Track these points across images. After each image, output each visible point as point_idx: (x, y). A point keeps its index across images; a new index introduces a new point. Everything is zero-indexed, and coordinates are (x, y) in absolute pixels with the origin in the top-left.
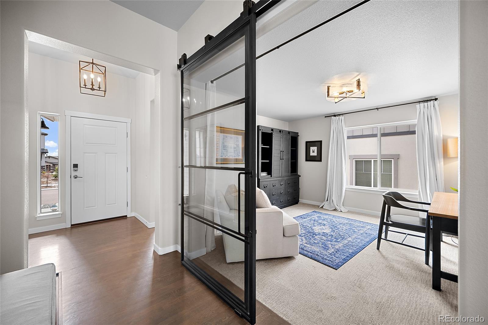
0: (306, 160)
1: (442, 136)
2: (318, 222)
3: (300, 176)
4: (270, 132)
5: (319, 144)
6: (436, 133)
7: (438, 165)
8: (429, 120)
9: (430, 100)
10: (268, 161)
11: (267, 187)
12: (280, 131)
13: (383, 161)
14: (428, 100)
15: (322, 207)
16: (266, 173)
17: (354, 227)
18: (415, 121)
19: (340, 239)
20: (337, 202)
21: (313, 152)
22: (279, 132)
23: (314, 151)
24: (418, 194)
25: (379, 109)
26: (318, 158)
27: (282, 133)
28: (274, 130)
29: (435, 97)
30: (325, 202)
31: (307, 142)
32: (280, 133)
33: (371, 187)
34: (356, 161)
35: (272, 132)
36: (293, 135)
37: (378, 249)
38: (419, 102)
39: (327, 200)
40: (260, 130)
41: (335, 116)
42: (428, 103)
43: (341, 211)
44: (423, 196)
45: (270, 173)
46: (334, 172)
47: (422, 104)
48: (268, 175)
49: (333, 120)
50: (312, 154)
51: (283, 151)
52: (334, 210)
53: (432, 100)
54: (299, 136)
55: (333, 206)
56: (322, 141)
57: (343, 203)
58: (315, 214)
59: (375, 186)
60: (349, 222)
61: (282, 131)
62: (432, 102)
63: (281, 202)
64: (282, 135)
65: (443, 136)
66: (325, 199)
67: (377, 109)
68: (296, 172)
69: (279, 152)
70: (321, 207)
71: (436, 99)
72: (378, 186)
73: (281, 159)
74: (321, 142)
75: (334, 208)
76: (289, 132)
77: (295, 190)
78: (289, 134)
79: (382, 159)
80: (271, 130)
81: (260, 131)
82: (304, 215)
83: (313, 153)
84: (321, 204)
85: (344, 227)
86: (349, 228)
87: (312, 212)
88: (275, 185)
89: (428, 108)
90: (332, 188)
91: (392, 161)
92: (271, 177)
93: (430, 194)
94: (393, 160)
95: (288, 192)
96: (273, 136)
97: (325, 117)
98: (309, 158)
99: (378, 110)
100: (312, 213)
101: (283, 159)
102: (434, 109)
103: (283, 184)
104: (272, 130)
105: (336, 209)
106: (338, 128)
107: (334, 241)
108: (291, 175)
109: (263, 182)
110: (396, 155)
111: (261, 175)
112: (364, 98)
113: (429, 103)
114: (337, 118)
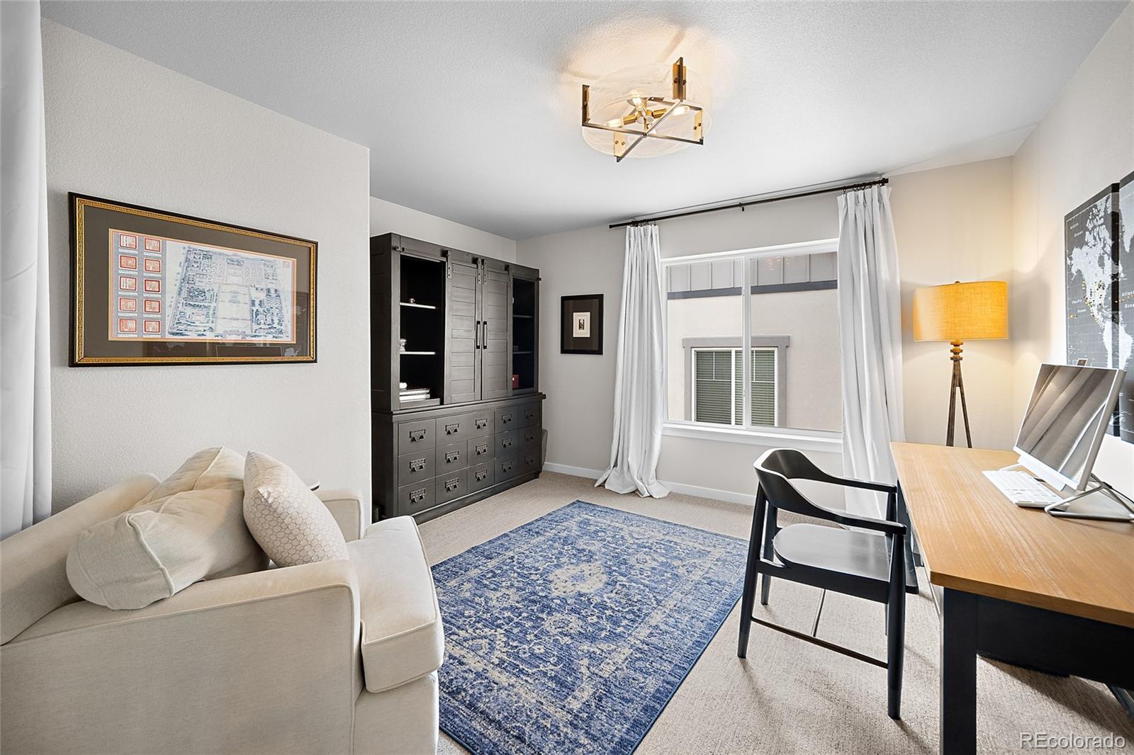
0: (564, 351)
1: (898, 282)
2: (573, 548)
3: (544, 397)
4: (438, 258)
5: (593, 304)
6: (884, 275)
7: (891, 361)
8: (869, 235)
9: (871, 184)
10: (433, 353)
11: (422, 437)
12: (475, 261)
13: (756, 352)
14: (865, 185)
15: (602, 485)
16: (424, 391)
17: (676, 557)
18: (831, 244)
19: (625, 622)
20: (641, 470)
21: (580, 327)
22: (471, 260)
23: (582, 324)
24: (841, 441)
25: (745, 207)
26: (593, 346)
27: (480, 265)
28: (449, 253)
29: (881, 175)
30: (609, 472)
31: (564, 299)
32: (475, 266)
33: (730, 424)
34: (698, 353)
35: (444, 259)
36: (522, 276)
37: (742, 655)
38: (845, 188)
39: (615, 465)
40: (395, 249)
41: (635, 224)
42: (865, 190)
43: (651, 496)
44: (854, 449)
45: (437, 391)
46: (631, 383)
47: (851, 194)
48: (431, 398)
49: (630, 236)
50: (577, 333)
51: (485, 323)
52: (634, 492)
53: (875, 183)
54: (540, 279)
55: (630, 480)
56: (602, 295)
57: (656, 470)
58: (576, 511)
59: (739, 422)
60: (667, 538)
61: (483, 261)
62: (875, 187)
63: (479, 479)
64: (480, 271)
65: (901, 282)
66: (609, 464)
67: (740, 205)
68: (533, 387)
69: (473, 324)
70: (599, 486)
71: (884, 181)
72: (744, 423)
73: (478, 347)
74: (600, 297)
75: (632, 489)
76: (507, 267)
77: (528, 440)
78: (506, 272)
79: (753, 349)
80: (439, 254)
81: (393, 252)
82: (541, 518)
83: (581, 331)
84: (601, 475)
85: (648, 558)
86: (662, 564)
87: (568, 506)
88: (456, 431)
89: (865, 207)
90: (626, 430)
91: (773, 352)
92: (442, 403)
93: (872, 444)
94: (776, 349)
95: (505, 446)
96: (449, 272)
97: (611, 227)
98: (570, 346)
99: (743, 210)
100: (568, 510)
101: (485, 347)
102: (880, 207)
103: (485, 425)
104: (445, 253)
105: (637, 490)
106: (643, 258)
107: (603, 634)
108: (513, 396)
109: (406, 421)
110: (783, 338)
111: (401, 398)
112: (701, 142)
113: (868, 191)
114: (641, 229)
